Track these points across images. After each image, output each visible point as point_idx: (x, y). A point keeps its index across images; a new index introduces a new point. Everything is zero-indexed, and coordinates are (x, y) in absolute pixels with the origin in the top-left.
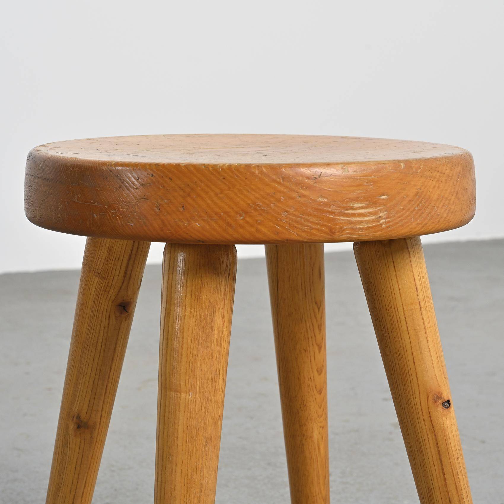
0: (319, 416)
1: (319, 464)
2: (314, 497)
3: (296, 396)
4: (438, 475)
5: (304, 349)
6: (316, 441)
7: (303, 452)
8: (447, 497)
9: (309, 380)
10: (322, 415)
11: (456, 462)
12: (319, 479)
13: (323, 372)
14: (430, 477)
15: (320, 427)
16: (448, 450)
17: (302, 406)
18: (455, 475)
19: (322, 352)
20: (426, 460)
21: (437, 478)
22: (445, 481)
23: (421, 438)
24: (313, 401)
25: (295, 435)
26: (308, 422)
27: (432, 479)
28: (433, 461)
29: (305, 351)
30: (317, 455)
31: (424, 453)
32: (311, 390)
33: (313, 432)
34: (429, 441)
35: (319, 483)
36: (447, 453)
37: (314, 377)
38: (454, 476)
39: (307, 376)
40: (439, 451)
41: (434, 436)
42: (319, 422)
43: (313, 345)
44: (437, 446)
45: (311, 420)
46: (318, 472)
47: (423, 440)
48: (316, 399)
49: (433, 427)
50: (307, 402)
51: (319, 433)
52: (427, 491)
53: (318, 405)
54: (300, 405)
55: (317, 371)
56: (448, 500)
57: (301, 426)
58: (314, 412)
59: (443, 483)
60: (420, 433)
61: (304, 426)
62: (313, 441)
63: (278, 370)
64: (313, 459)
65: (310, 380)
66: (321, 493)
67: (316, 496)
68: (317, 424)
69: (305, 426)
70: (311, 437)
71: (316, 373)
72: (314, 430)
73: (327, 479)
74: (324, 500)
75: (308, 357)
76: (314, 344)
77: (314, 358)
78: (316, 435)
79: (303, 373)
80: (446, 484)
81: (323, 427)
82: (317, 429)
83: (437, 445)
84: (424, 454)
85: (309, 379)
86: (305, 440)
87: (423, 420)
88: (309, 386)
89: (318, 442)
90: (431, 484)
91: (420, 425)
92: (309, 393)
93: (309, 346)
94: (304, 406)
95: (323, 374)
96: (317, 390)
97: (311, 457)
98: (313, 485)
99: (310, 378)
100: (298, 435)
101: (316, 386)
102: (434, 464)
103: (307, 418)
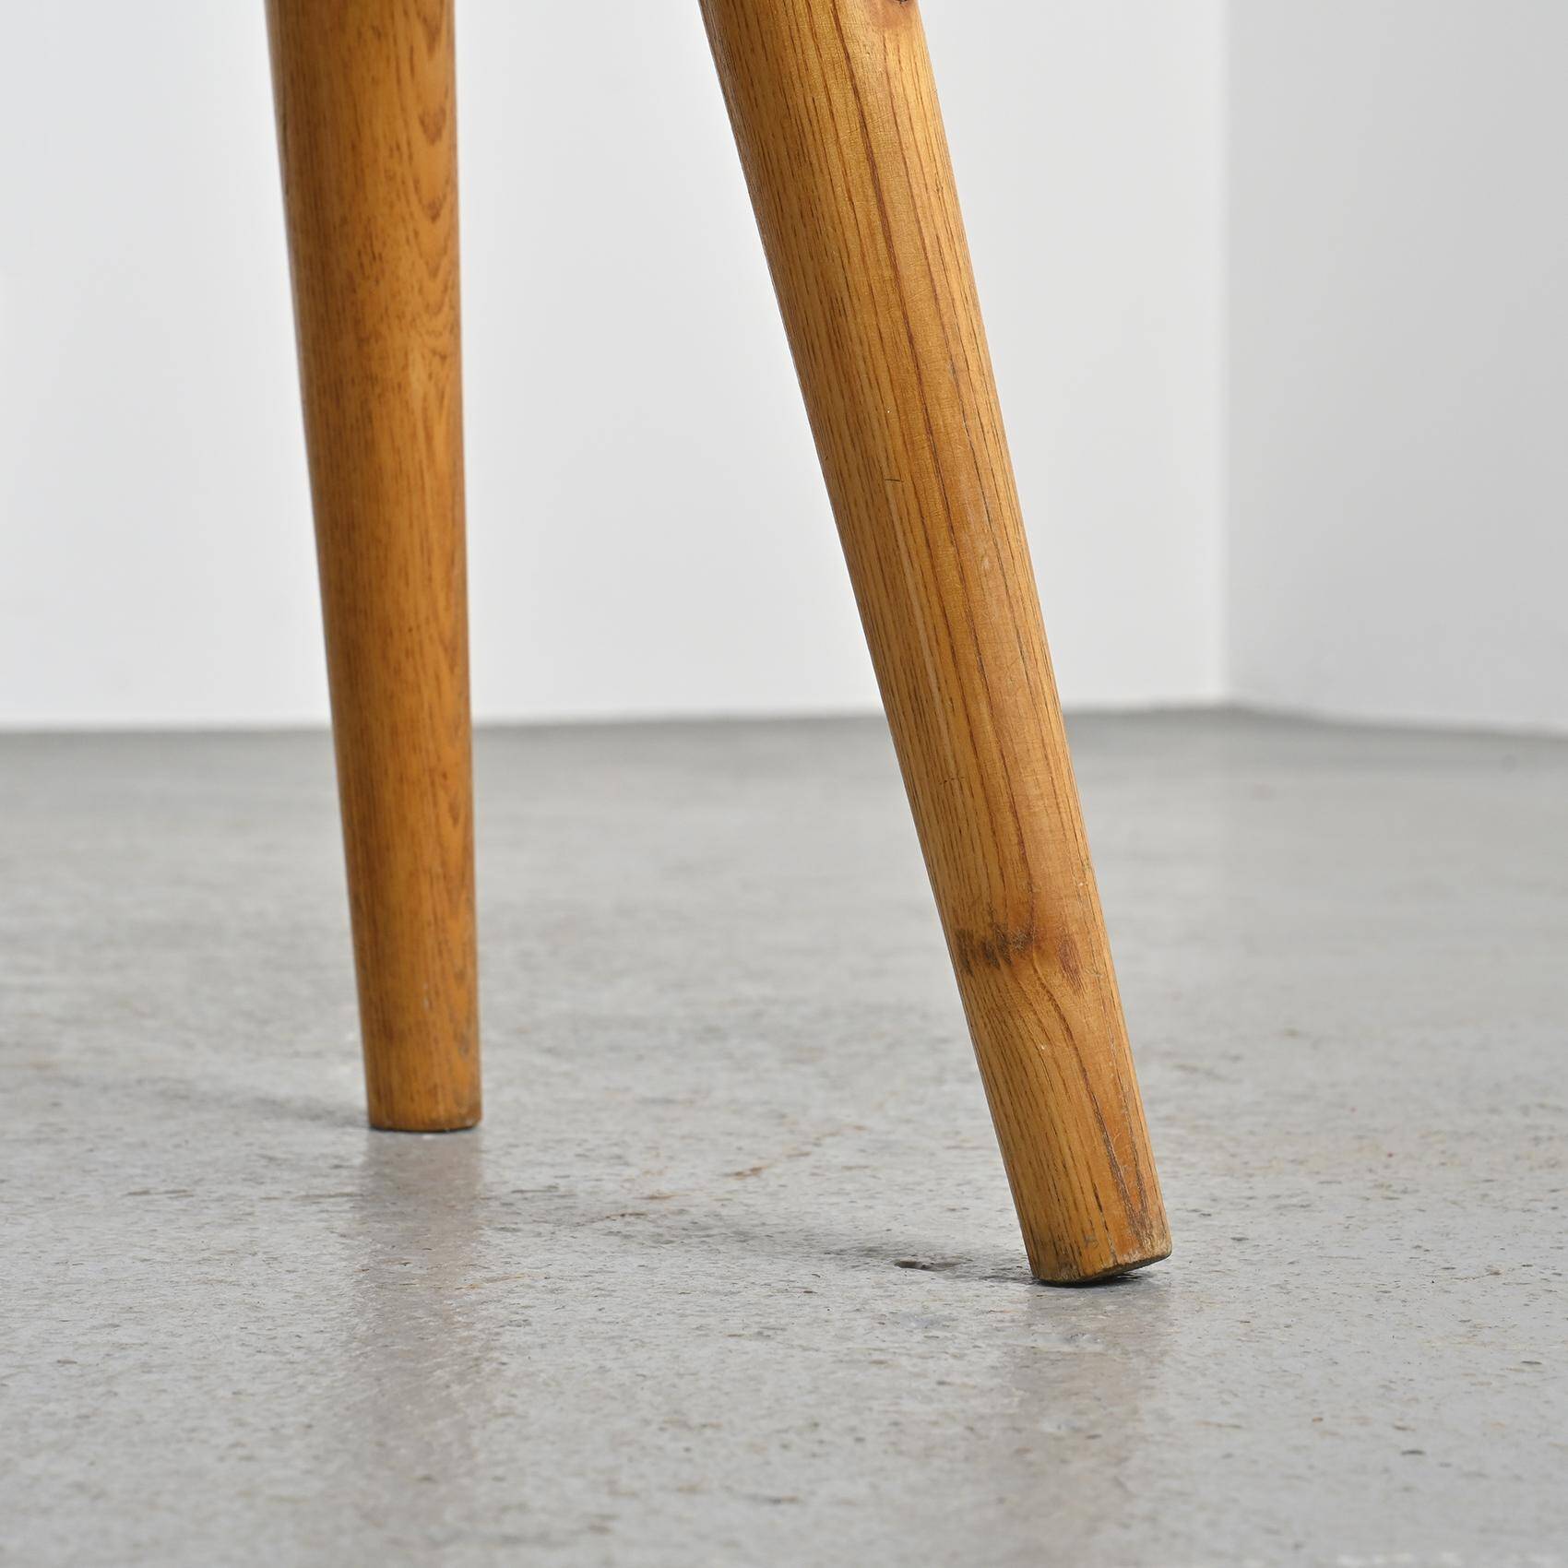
0: (428, 306)
1: (428, 498)
2: (410, 630)
3: (344, 220)
4: (867, 242)
5: (373, 28)
6: (417, 405)
7: (370, 447)
8: (902, 330)
9: (391, 156)
10: (440, 309)
11: (933, 199)
12: (429, 563)
13: (445, 133)
14: (836, 254)
15: (434, 352)
16: (902, 149)
17: (366, 260)
18: (928, 248)
19: (440, 53)
20: (821, 190)
21: (863, 256)
22: (894, 267)
23: (801, 101)
24: (408, 241)
25: (341, 382)
26: (389, 327)
27: (846, 261)
28: (849, 191)
29: (379, 34)
30: (420, 462)
31: (815, 161)
32: (398, 196)
33: (405, 367)
34: (832, 113)
35: (430, 579)
36: (900, 158)
37: (409, 144)
38: (924, 249)
39: (385, 136)
40: (872, 152)
41: (851, 95)
42: (428, 333)
43: (406, 13)
44: (862, 131)
45: (398, 317)
46: (427, 532)
47: (813, 113)
48: (416, 234)
49: (848, 58)
50: (384, 244)
51: (430, 376)
52: (824, 314)
53: (427, 263)
54: (359, 254)
55: (422, 123)
56: (904, 337)
57: (362, 341)
58: (412, 287)
59: (888, 273)
60: (798, 85)
61: (373, 341)
62: (407, 403)
63: (278, 131)
64: (408, 477)
65: (396, 153)
66: (437, 618)
67: (419, 627)
68: (421, 335)
69: (377, 341)
70: (399, 385)
71: (417, 133)
72: (411, 357)
73: (456, 571)
74: (446, 650)
75: (388, 59)
76: (412, 13)
77: (412, 69)
78: (418, 379)
79: (370, 122)
80: (897, 277)
81: (444, 358)
82: (423, 357)
83: (864, 125)
84: (816, 166)
85: (391, 150)
86: (379, 396)
87: (808, 34)
88: (391, 178)
89: (425, 409)
90: (842, 281)
91: (799, 50)
92: (392, 206)
93: (392, 17)
94: (374, 258)
95: (442, 145)
96: (420, 201)
97: (401, 471)
98: (407, 584)
99: (395, 147)
100: (353, 381)
101: (416, 182)
102: (850, 199)
103: (387, 309)
